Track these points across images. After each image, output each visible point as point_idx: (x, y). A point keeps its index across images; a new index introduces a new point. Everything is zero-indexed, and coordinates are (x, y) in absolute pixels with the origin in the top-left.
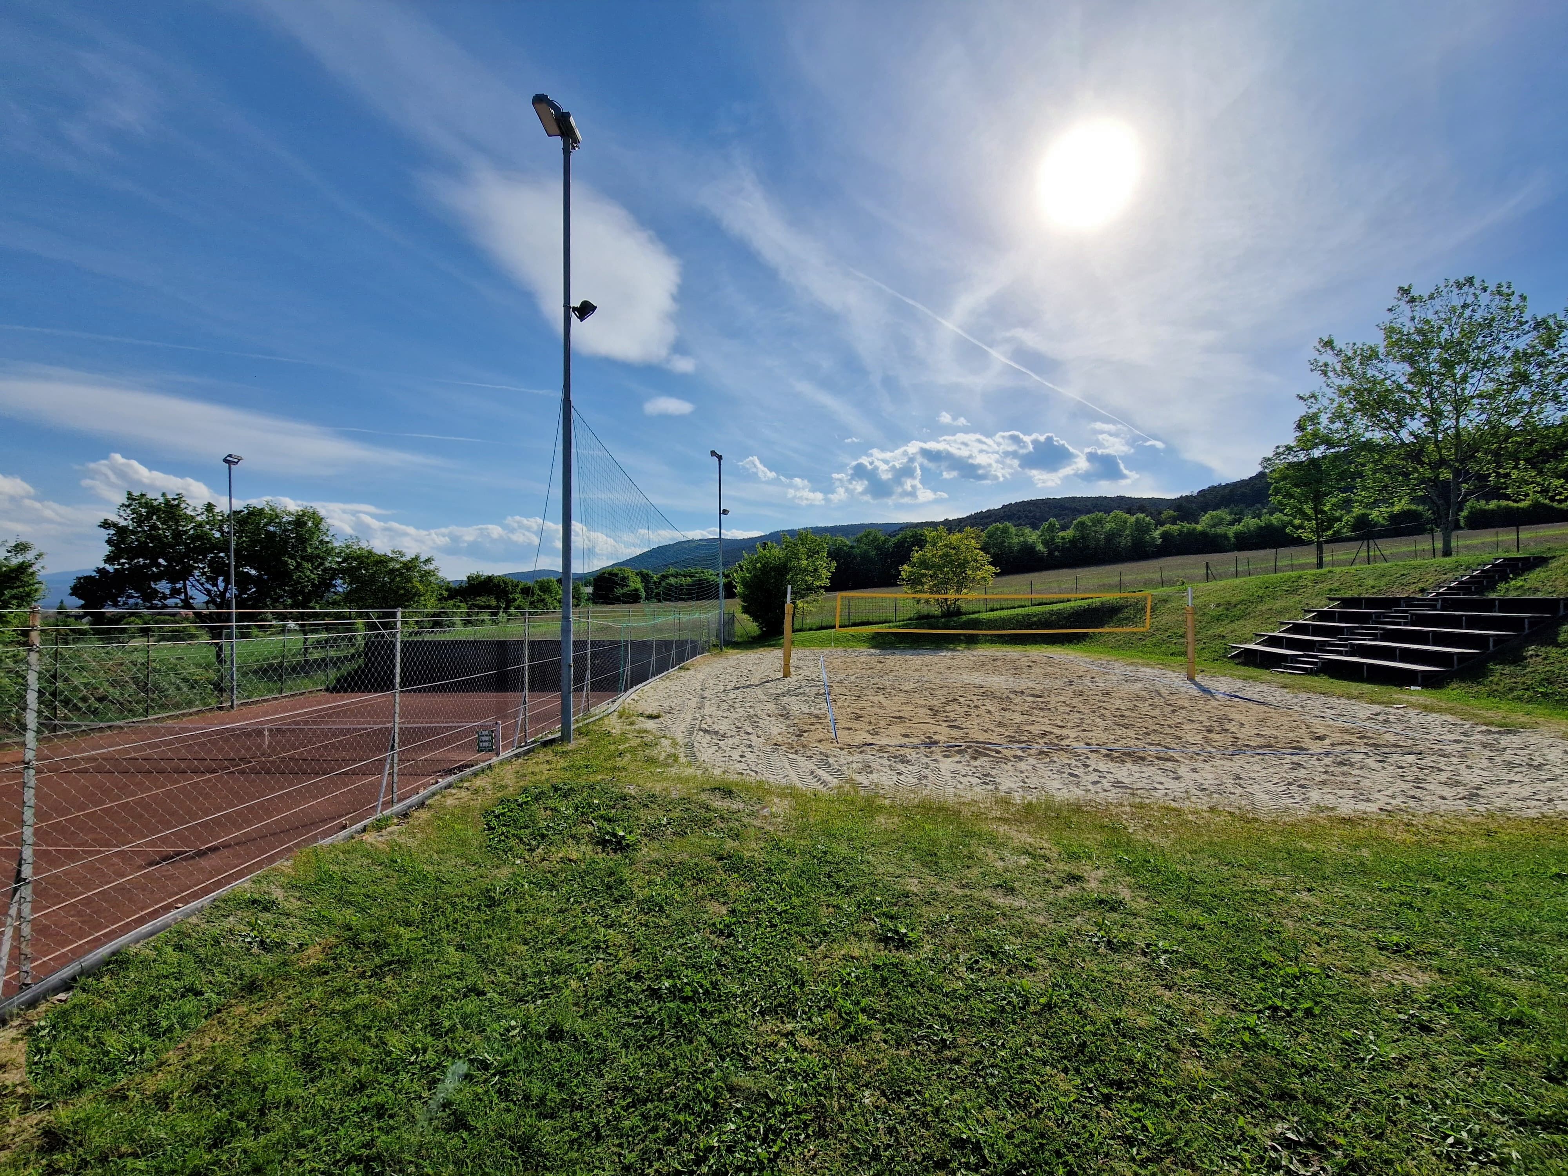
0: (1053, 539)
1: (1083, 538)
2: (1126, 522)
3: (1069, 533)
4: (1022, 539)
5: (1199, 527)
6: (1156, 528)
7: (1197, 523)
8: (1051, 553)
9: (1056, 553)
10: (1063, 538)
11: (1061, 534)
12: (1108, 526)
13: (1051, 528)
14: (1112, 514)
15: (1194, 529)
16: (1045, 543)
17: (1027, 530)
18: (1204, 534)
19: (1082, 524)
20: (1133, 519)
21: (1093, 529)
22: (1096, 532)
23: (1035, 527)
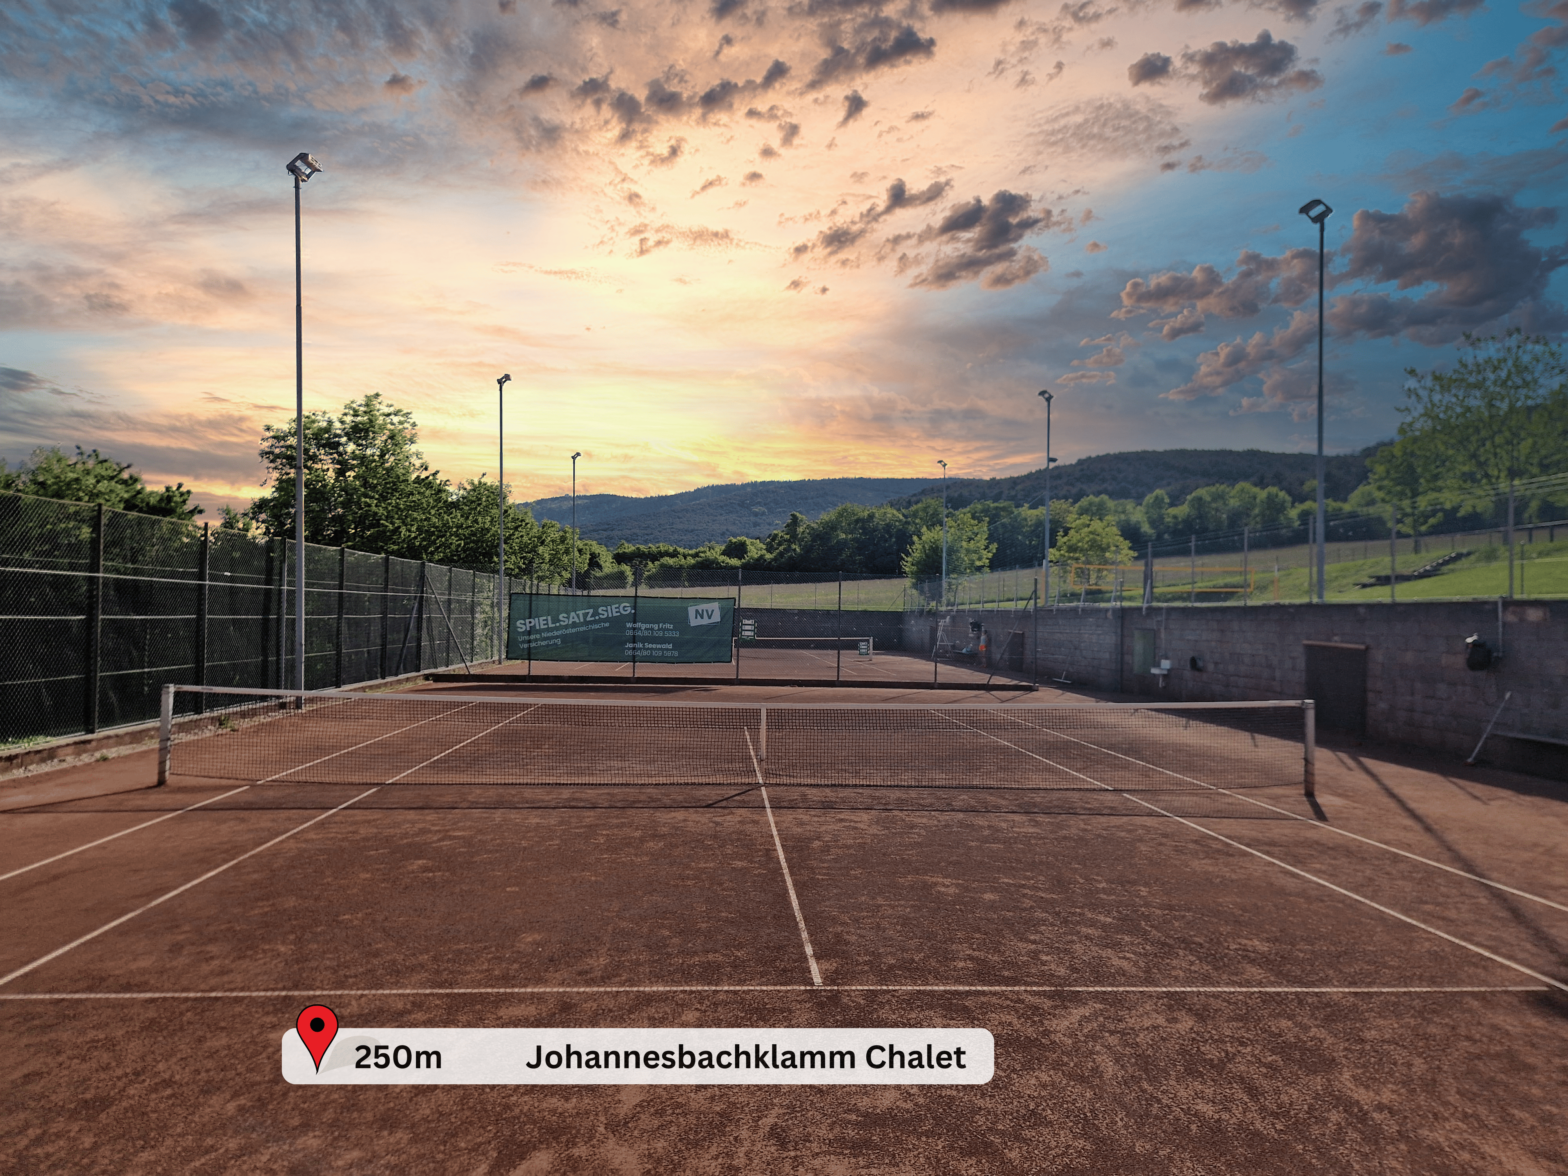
0: (1161, 518)
1: (1200, 517)
2: (1255, 498)
3: (1182, 511)
4: (1123, 517)
5: (1347, 507)
6: (1293, 506)
7: (1345, 500)
8: (1159, 536)
9: (1166, 536)
10: (1175, 517)
11: (1173, 511)
12: (1234, 503)
13: (1158, 501)
14: (1238, 487)
15: (1341, 509)
16: (1152, 523)
17: (1130, 505)
18: (1353, 515)
19: (1200, 499)
20: (1262, 494)
21: (1214, 505)
22: (1217, 510)
23: (1139, 499)
